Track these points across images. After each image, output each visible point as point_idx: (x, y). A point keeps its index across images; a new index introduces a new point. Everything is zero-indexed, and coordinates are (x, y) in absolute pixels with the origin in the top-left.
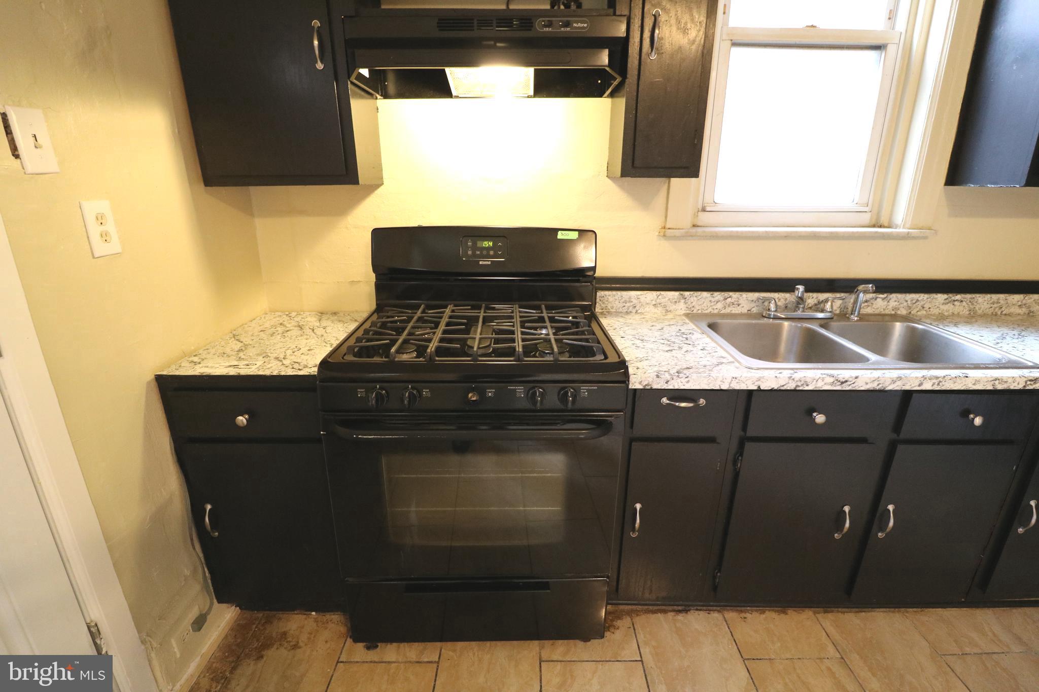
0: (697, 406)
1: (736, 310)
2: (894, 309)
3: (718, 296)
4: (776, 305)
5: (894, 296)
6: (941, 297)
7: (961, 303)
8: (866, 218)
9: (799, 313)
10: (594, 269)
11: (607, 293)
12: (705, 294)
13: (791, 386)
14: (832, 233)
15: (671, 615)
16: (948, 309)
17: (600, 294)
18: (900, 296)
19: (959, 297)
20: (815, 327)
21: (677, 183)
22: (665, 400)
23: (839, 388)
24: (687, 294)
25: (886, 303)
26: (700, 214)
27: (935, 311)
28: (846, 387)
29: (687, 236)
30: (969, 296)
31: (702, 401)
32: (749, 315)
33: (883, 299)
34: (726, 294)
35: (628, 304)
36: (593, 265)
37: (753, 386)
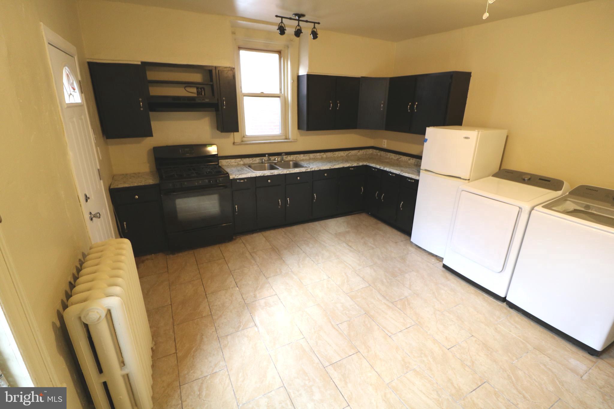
0: (245, 181)
1: (256, 162)
2: (293, 159)
3: (251, 159)
4: (264, 160)
5: (292, 156)
6: (302, 155)
7: (307, 157)
8: (284, 137)
9: (270, 162)
10: (217, 154)
11: (222, 160)
12: (247, 159)
13: (262, 175)
14: (275, 142)
15: (249, 236)
16: (304, 158)
17: (220, 161)
19: (306, 155)
20: (273, 164)
21: (235, 133)
22: (238, 181)
23: (271, 174)
24: (243, 159)
25: (290, 158)
26: (243, 138)
27: (301, 159)
28: (273, 174)
29: (240, 144)
30: (308, 154)
31: (246, 180)
32: (259, 163)
34: (253, 158)
35: (228, 163)
36: (217, 153)
37: (255, 176)
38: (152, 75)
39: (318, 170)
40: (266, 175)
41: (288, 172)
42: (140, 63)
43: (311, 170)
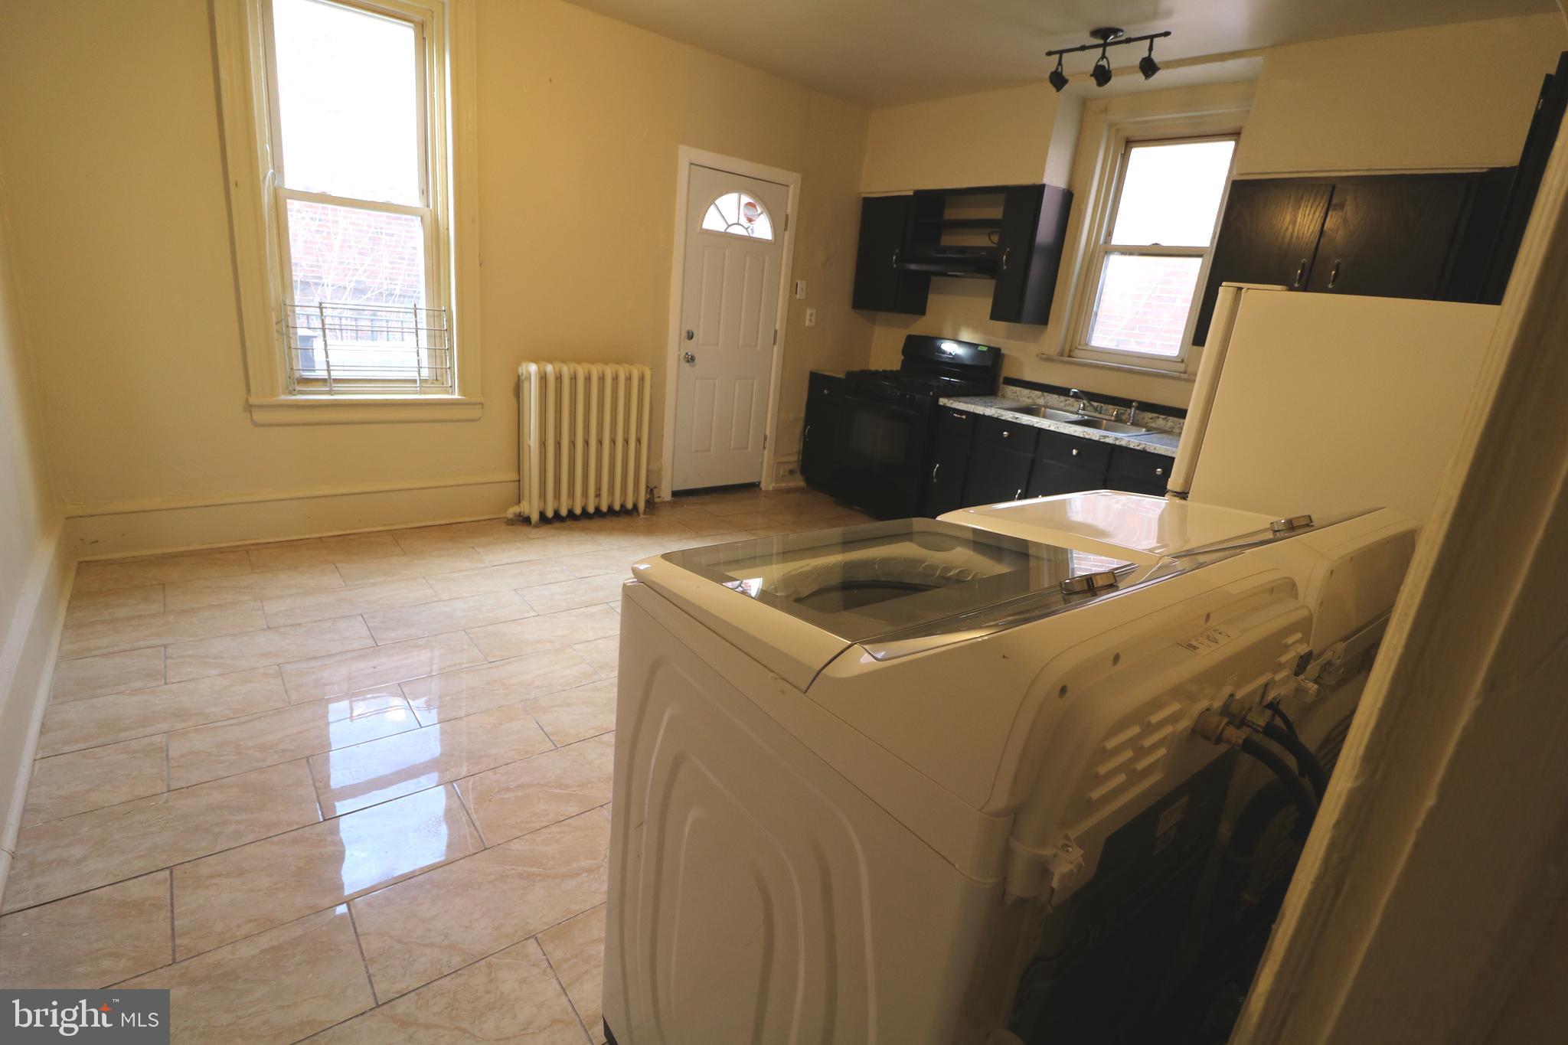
2: (1172, 428)
13: (996, 416)
18: (1175, 419)
22: (953, 414)
23: (1014, 421)
25: (1165, 422)
26: (1076, 350)
29: (1051, 360)
31: (964, 417)
33: (1163, 419)
37: (982, 413)
38: (951, 214)
39: (1138, 448)
40: (1003, 418)
41: (1052, 428)
42: (911, 193)
43: (1117, 443)
